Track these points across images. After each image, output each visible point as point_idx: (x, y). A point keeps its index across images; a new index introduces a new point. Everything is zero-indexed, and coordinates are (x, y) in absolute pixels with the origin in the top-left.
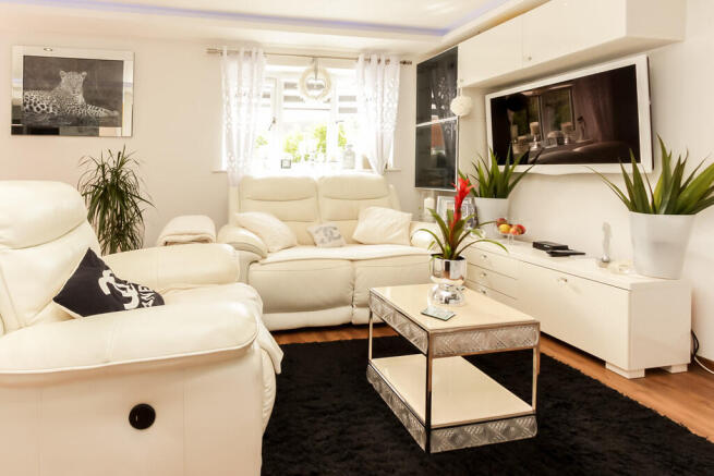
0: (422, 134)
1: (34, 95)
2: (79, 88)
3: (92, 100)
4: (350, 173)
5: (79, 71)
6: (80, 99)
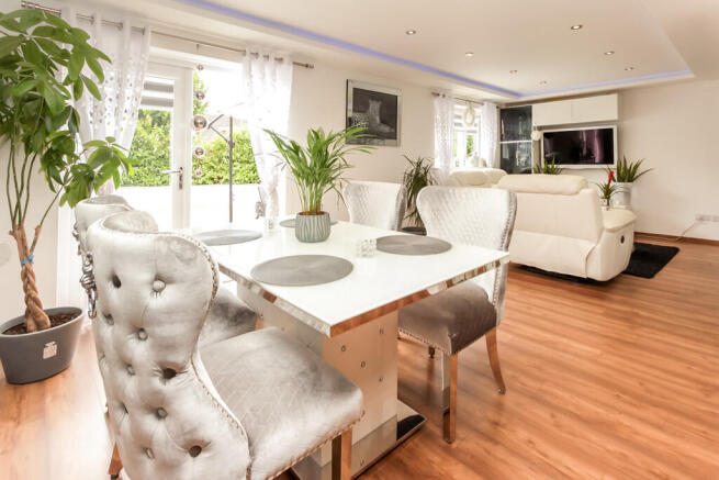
0: (502, 147)
1: (357, 115)
2: (378, 113)
3: (383, 120)
5: (378, 100)
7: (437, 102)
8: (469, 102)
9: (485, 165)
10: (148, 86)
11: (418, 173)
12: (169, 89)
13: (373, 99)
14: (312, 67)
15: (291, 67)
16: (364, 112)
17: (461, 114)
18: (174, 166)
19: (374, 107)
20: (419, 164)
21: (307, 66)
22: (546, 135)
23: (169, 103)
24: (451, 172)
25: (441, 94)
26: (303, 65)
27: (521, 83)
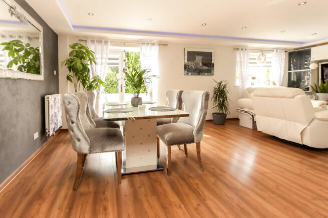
0: (290, 74)
1: (190, 63)
2: (201, 61)
3: (204, 64)
4: (268, 87)
5: (201, 56)
6: (201, 64)
7: (238, 53)
8: (262, 51)
9: (275, 84)
10: (109, 59)
11: (219, 87)
12: (117, 59)
13: (198, 55)
14: (167, 45)
15: (158, 46)
16: (193, 61)
17: (257, 57)
18: (120, 85)
19: (199, 59)
20: (220, 83)
21: (165, 45)
22: (322, 66)
23: (118, 64)
24: (246, 88)
25: (240, 48)
26: (163, 45)
27: (299, 37)
